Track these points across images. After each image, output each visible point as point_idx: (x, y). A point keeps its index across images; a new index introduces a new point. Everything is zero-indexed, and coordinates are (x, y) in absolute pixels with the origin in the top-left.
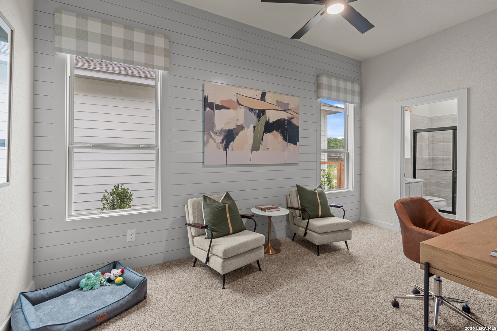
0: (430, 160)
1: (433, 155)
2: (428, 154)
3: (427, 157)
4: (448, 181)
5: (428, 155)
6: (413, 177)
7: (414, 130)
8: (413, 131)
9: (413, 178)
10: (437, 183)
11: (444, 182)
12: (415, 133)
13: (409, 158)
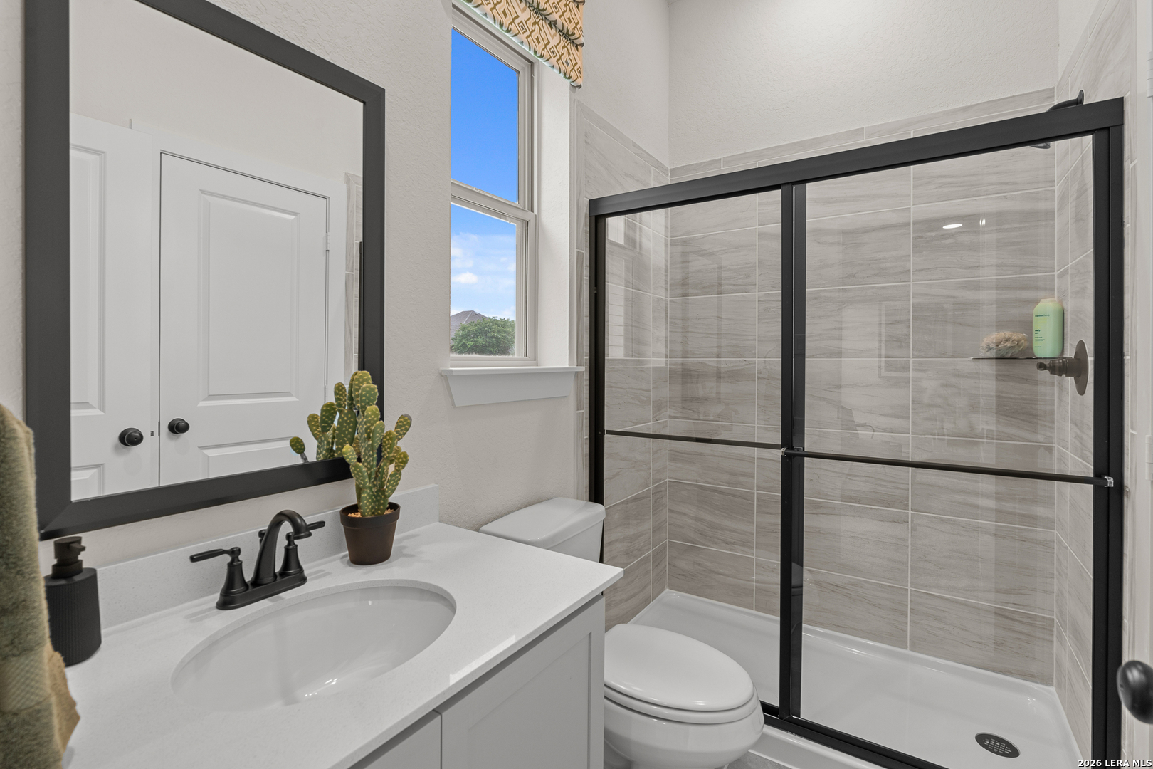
0: (672, 374)
1: (685, 354)
2: (666, 346)
3: (660, 362)
4: (742, 479)
5: (663, 350)
6: (586, 495)
7: (593, 204)
8: (585, 209)
9: (590, 500)
10: (699, 486)
11: (729, 484)
12: (597, 217)
13: (567, 366)
